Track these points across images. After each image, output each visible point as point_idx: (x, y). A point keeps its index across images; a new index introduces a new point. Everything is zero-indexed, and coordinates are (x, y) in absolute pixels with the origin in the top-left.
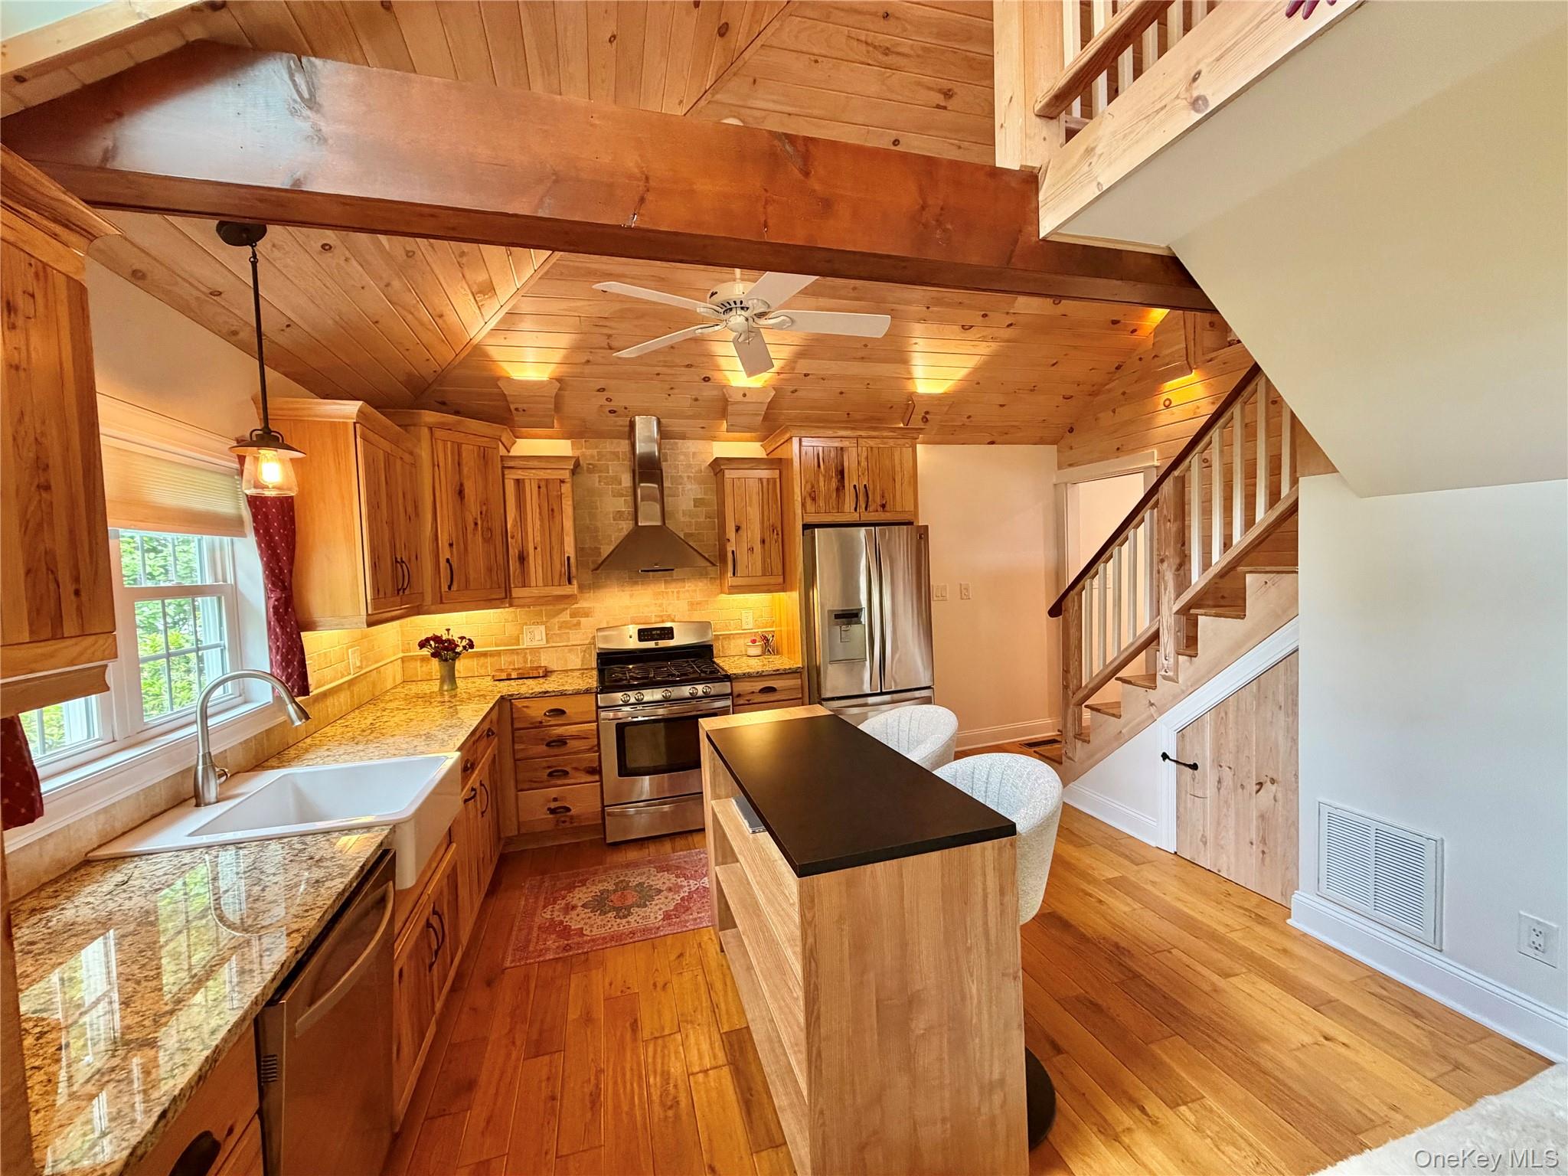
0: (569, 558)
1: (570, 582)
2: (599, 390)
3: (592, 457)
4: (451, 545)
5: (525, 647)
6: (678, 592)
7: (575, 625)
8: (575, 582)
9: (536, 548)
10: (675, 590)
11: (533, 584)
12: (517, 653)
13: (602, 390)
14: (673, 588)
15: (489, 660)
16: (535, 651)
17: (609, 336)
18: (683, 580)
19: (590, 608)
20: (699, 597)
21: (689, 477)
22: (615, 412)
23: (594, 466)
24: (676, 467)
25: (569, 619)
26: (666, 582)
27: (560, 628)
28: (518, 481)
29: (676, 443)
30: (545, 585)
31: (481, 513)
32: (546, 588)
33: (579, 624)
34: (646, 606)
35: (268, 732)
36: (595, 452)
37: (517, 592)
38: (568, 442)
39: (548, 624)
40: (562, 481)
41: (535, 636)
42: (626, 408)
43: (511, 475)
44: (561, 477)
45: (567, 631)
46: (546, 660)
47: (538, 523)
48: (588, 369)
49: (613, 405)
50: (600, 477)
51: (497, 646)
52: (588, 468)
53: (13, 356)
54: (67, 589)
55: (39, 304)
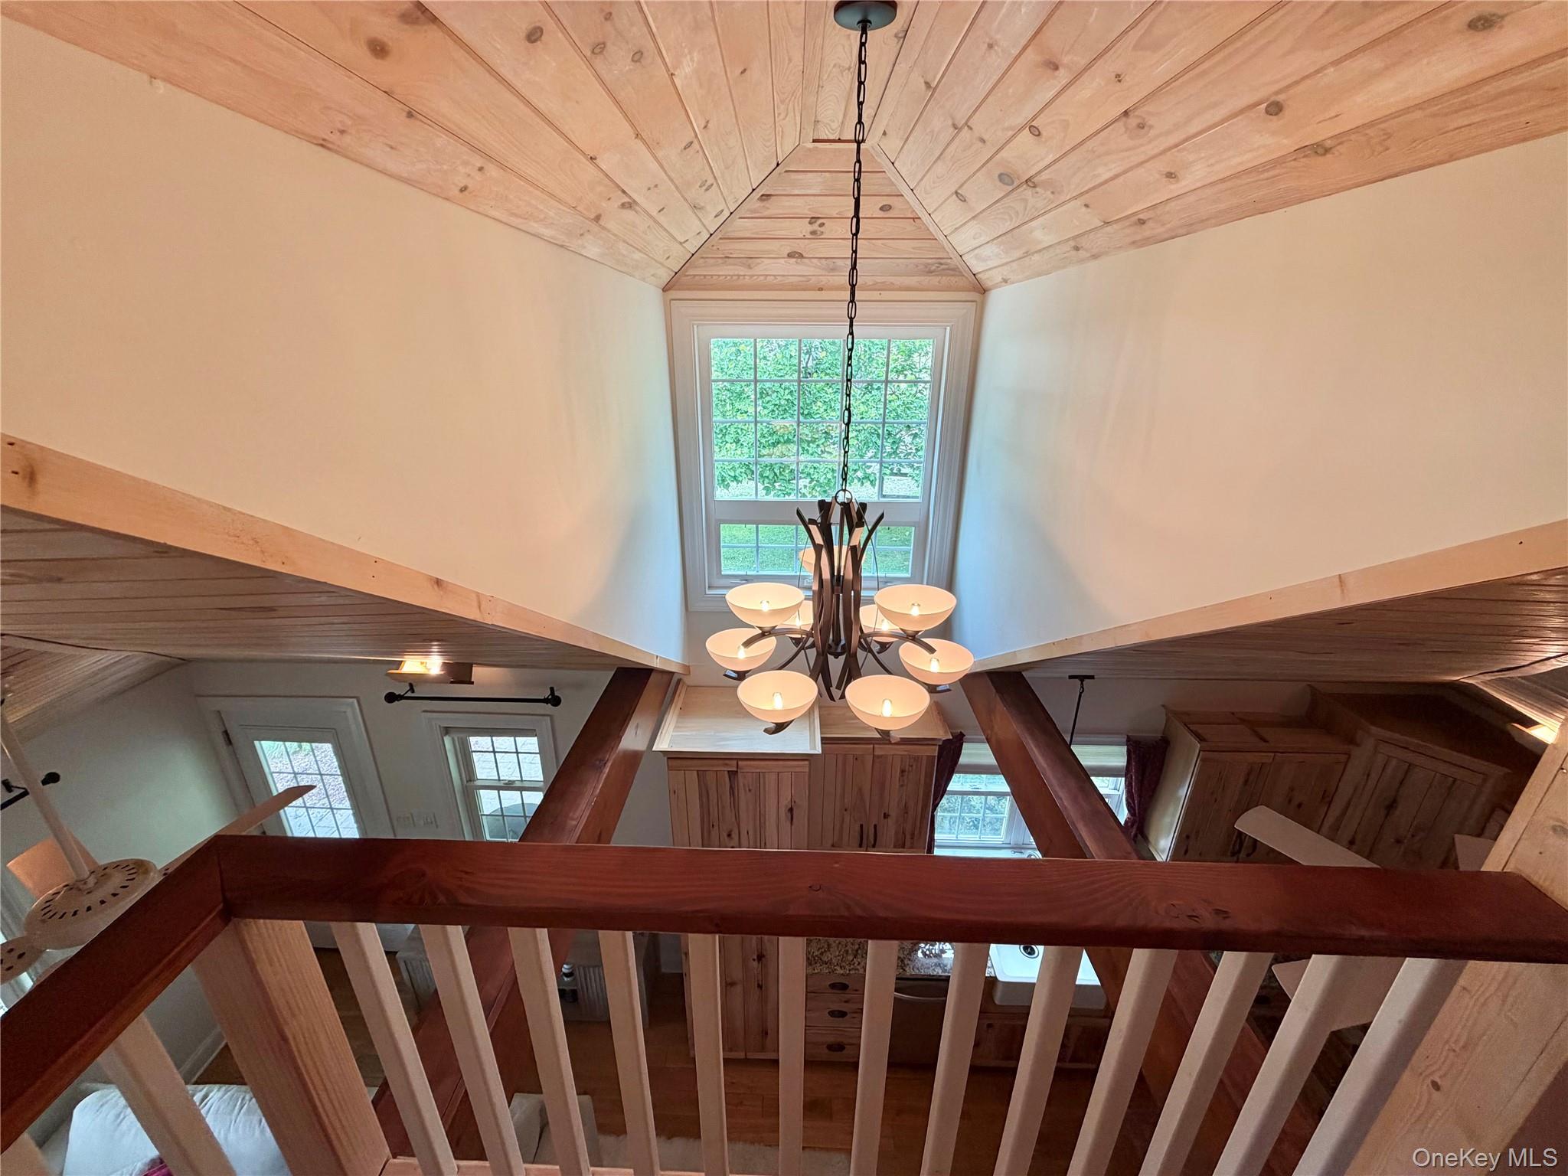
31: (1412, 836)
53: (901, 783)
54: (908, 837)
55: (914, 767)
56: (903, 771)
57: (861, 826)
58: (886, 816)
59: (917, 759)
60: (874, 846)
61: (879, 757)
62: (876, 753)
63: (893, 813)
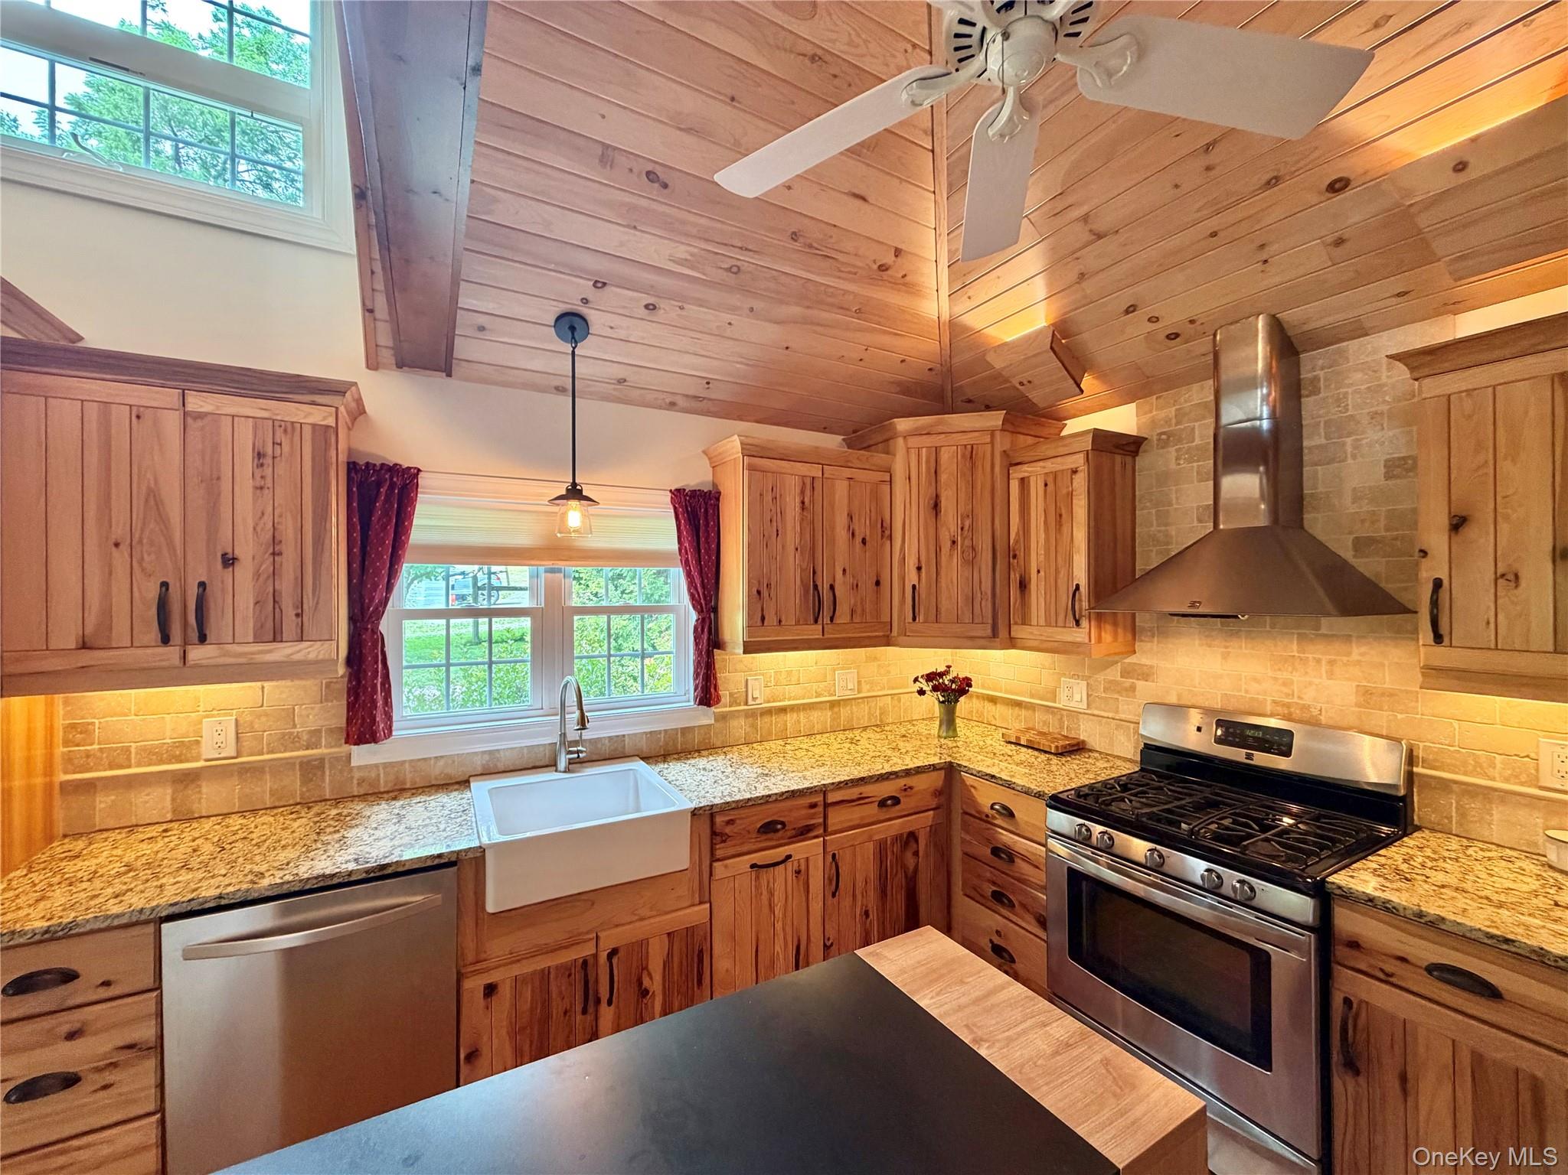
0: (1078, 587)
1: (1078, 623)
2: (1127, 312)
3: (1168, 421)
4: (919, 569)
5: (1061, 706)
6: (1331, 663)
7: (1126, 690)
8: (1084, 623)
9: (1039, 572)
10: (1325, 659)
11: (1034, 622)
12: (1053, 713)
13: (1131, 309)
14: (1318, 652)
15: (1023, 712)
16: (1074, 714)
17: (1085, 219)
18: (1348, 638)
19: (1152, 667)
20: (1388, 680)
21: (1374, 415)
22: (1177, 335)
23: (1169, 434)
24: (1338, 401)
25: (1119, 678)
26: (1302, 637)
27: (1106, 690)
28: (1022, 480)
29: (1341, 353)
30: (1048, 624)
31: (962, 529)
32: (1050, 630)
33: (1133, 688)
34: (1255, 680)
35: (685, 731)
36: (1171, 411)
37: (1018, 631)
38: (1131, 408)
39: (1091, 681)
40: (1075, 472)
41: (1074, 695)
42: (1192, 322)
43: (1016, 474)
44: (1073, 466)
45: (1116, 696)
46: (1086, 732)
47: (1042, 536)
48: (1090, 287)
49: (1168, 324)
50: (1177, 451)
51: (1032, 696)
52: (1159, 440)
53: (259, 482)
54: (289, 612)
55: (286, 448)
56: (260, 455)
57: (165, 585)
58: (229, 561)
59: (291, 428)
60: (203, 639)
61: (200, 416)
62: (189, 407)
63: (246, 551)
